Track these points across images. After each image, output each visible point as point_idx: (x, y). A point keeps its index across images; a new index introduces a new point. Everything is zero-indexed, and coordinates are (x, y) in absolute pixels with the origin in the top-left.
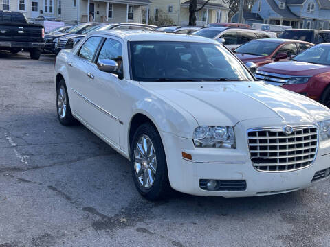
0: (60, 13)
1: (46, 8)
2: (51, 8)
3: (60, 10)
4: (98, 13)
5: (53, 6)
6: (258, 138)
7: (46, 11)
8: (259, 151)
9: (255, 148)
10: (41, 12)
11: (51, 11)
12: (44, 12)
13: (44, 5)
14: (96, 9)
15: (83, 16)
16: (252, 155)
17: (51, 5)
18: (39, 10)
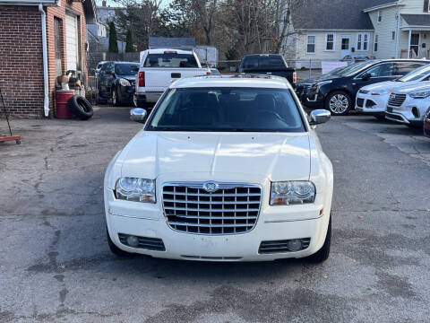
0: (376, 50)
1: (359, 44)
2: (365, 44)
3: (376, 44)
4: (424, 46)
5: (368, 41)
6: (175, 193)
7: (359, 48)
8: (175, 208)
9: (171, 204)
10: (353, 50)
11: (365, 48)
12: (356, 49)
13: (357, 42)
14: (421, 41)
15: (402, 51)
16: (167, 211)
17: (365, 40)
18: (350, 48)
